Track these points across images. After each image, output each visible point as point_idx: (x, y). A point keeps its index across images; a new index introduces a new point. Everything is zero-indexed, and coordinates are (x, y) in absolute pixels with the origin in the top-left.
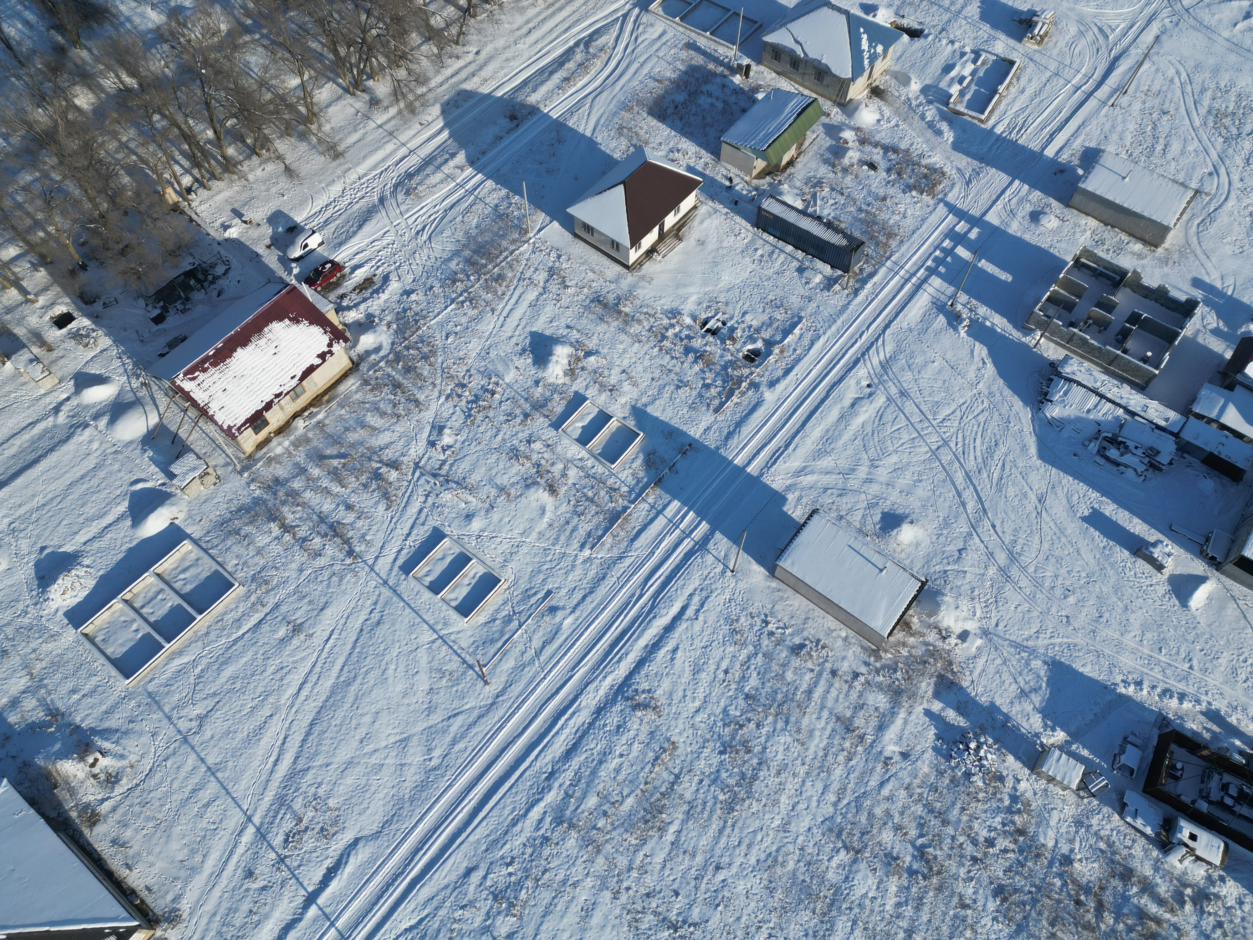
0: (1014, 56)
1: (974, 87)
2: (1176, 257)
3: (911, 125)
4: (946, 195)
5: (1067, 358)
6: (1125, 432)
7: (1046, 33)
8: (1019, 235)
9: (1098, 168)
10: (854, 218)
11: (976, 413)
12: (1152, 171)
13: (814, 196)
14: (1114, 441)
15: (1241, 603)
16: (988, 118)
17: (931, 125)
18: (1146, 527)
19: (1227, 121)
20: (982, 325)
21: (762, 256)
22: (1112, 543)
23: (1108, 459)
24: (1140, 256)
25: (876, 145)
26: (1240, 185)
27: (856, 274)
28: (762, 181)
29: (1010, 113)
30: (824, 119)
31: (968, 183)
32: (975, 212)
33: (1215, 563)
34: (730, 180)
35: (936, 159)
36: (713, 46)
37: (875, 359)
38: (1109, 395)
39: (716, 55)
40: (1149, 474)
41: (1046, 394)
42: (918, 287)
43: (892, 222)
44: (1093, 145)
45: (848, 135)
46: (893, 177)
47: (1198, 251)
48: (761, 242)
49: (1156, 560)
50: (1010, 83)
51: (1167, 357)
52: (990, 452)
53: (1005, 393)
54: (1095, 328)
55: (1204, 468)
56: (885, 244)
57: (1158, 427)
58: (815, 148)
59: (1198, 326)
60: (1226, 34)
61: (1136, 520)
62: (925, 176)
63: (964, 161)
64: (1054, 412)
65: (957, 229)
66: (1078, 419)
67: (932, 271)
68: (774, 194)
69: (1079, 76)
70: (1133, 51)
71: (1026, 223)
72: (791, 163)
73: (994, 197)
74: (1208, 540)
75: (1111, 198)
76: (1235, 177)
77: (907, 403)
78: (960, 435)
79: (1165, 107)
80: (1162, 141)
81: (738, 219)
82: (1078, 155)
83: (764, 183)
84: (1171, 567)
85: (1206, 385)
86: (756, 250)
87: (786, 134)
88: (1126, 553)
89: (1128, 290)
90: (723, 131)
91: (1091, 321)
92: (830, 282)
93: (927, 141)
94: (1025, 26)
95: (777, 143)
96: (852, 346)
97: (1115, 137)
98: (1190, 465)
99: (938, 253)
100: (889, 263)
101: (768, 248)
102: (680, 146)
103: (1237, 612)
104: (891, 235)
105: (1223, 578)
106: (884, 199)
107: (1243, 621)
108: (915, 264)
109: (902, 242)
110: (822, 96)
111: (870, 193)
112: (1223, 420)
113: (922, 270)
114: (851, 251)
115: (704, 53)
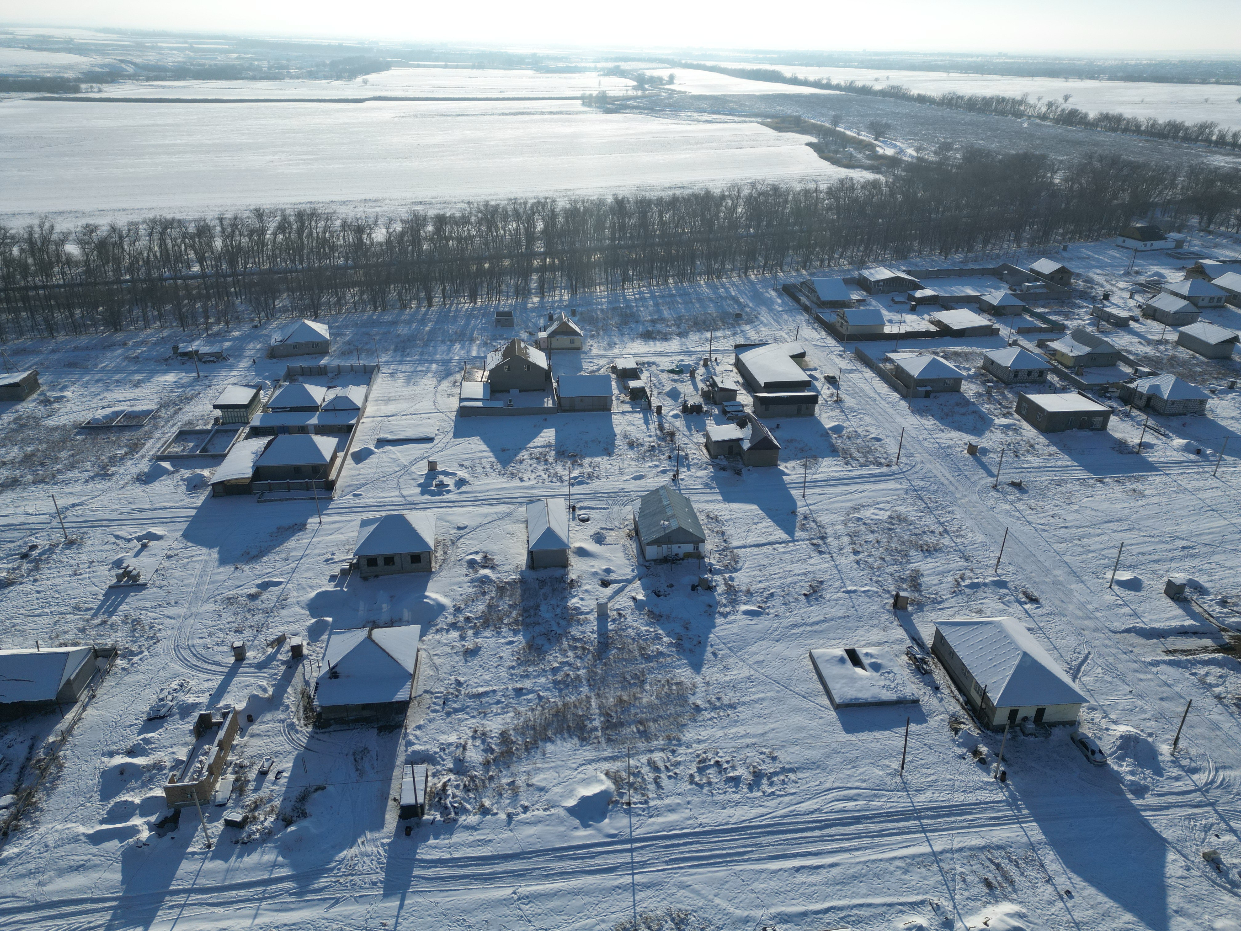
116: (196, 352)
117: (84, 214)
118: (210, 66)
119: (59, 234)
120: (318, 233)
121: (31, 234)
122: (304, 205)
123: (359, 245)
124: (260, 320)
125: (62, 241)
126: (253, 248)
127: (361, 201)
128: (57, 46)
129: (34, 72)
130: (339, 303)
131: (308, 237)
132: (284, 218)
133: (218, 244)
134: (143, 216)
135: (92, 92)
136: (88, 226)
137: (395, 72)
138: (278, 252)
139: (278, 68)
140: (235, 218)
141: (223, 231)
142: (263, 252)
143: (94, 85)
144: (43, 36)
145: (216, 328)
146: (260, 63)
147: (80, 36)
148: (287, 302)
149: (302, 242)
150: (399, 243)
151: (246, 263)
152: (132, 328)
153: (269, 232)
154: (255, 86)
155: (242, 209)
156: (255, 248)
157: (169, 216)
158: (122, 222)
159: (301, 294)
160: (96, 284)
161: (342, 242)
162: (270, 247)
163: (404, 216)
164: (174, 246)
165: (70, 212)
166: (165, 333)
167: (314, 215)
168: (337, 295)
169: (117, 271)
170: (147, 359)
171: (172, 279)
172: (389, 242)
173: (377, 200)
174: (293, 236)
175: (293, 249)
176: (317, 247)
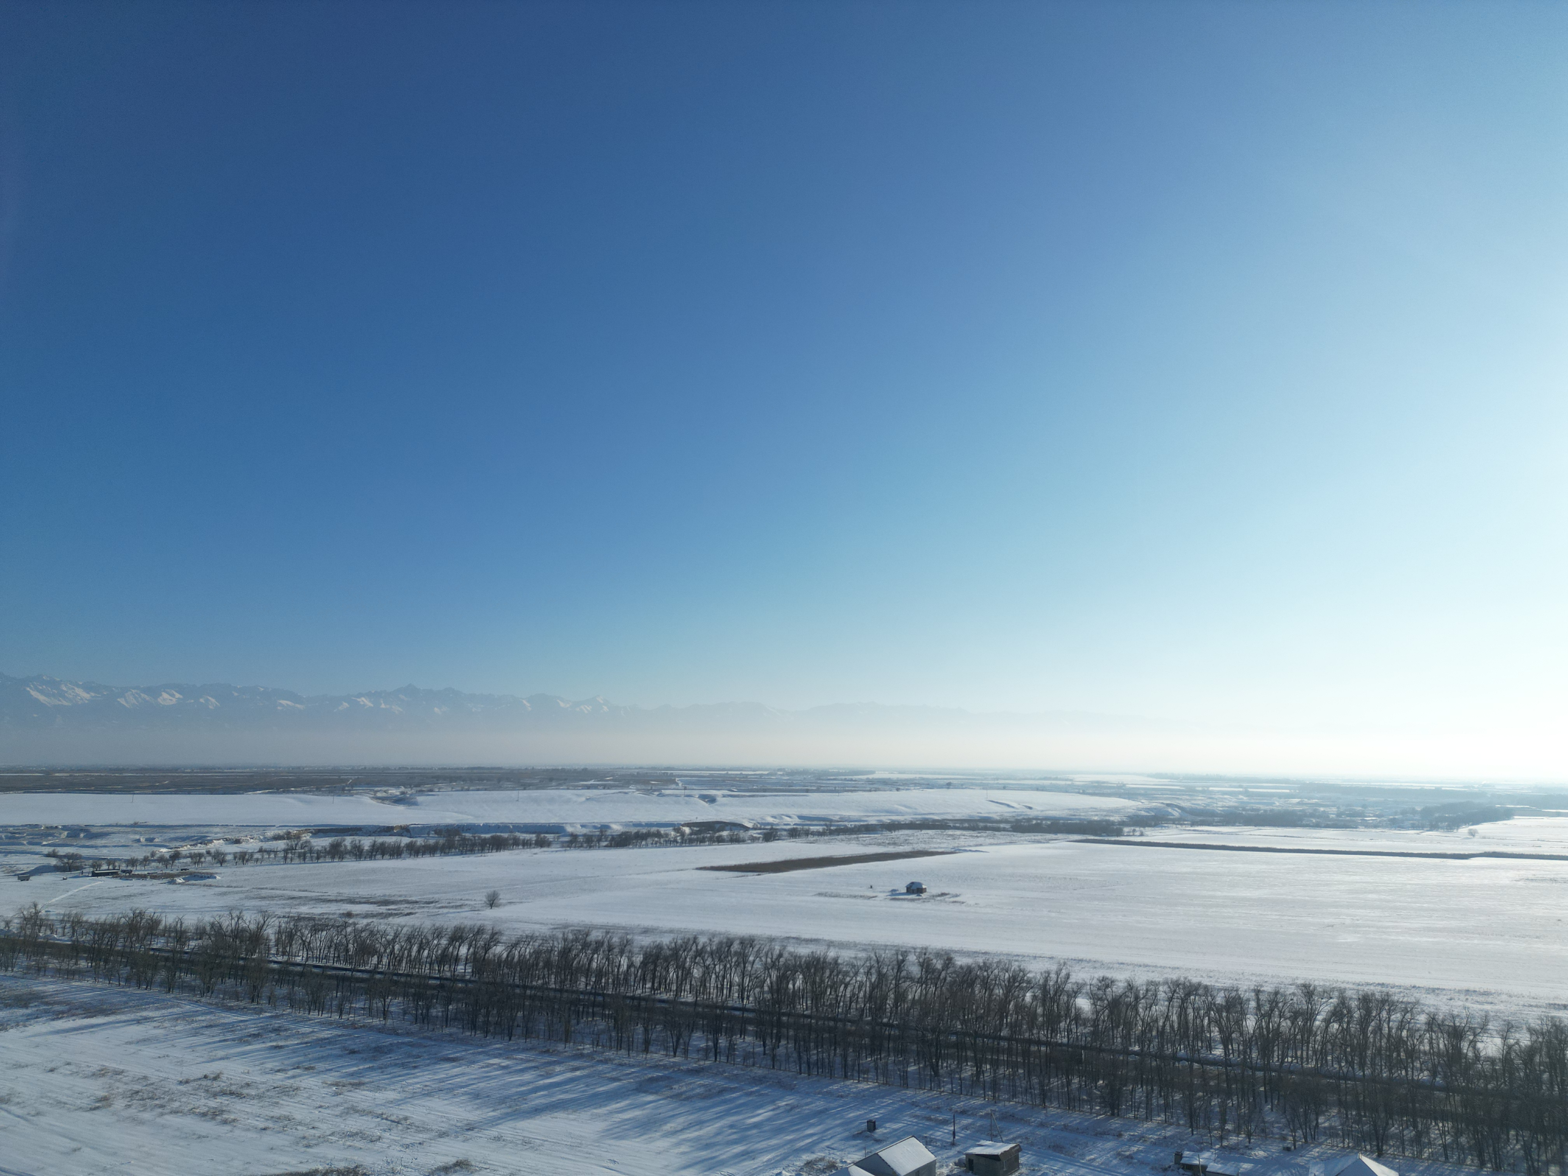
116: (1204, 1167)
117: (1102, 965)
118: (1265, 811)
119: (1074, 984)
120: (1390, 1029)
121: (1046, 980)
122: (1372, 988)
123: (1454, 1057)
124: (1295, 1141)
125: (1075, 994)
126: (1295, 1036)
127: (1460, 992)
128: (1109, 791)
129: (1083, 815)
130: (1417, 1140)
131: (1374, 1032)
132: (1343, 1001)
133: (1250, 1023)
134: (1165, 976)
135: (1133, 835)
136: (1104, 979)
137: (1518, 821)
138: (1329, 1046)
139: (1348, 815)
140: (1276, 993)
141: (1259, 1007)
142: (1308, 1043)
143: (1137, 829)
144: (1098, 782)
145: (1233, 1139)
146: (1327, 809)
147: (1132, 781)
148: (1336, 1123)
149: (1366, 1038)
150: (1525, 1063)
151: (1284, 1056)
152: (1131, 1115)
153: (1319, 1017)
154: (1318, 835)
155: (1287, 982)
156: (1299, 1037)
157: (1195, 980)
158: (1141, 979)
159: (1359, 1114)
160: (1100, 1050)
161: (1427, 1048)
162: (1318, 1038)
163: (1535, 1024)
164: (1195, 1018)
165: (1089, 961)
166: (1169, 1132)
167: (1386, 1002)
168: (1415, 1126)
169: (1126, 1038)
170: (1142, 1163)
171: (1187, 1060)
172: (1507, 1059)
173: (1486, 994)
174: (1354, 1027)
175: (1352, 1046)
176: (1388, 1049)
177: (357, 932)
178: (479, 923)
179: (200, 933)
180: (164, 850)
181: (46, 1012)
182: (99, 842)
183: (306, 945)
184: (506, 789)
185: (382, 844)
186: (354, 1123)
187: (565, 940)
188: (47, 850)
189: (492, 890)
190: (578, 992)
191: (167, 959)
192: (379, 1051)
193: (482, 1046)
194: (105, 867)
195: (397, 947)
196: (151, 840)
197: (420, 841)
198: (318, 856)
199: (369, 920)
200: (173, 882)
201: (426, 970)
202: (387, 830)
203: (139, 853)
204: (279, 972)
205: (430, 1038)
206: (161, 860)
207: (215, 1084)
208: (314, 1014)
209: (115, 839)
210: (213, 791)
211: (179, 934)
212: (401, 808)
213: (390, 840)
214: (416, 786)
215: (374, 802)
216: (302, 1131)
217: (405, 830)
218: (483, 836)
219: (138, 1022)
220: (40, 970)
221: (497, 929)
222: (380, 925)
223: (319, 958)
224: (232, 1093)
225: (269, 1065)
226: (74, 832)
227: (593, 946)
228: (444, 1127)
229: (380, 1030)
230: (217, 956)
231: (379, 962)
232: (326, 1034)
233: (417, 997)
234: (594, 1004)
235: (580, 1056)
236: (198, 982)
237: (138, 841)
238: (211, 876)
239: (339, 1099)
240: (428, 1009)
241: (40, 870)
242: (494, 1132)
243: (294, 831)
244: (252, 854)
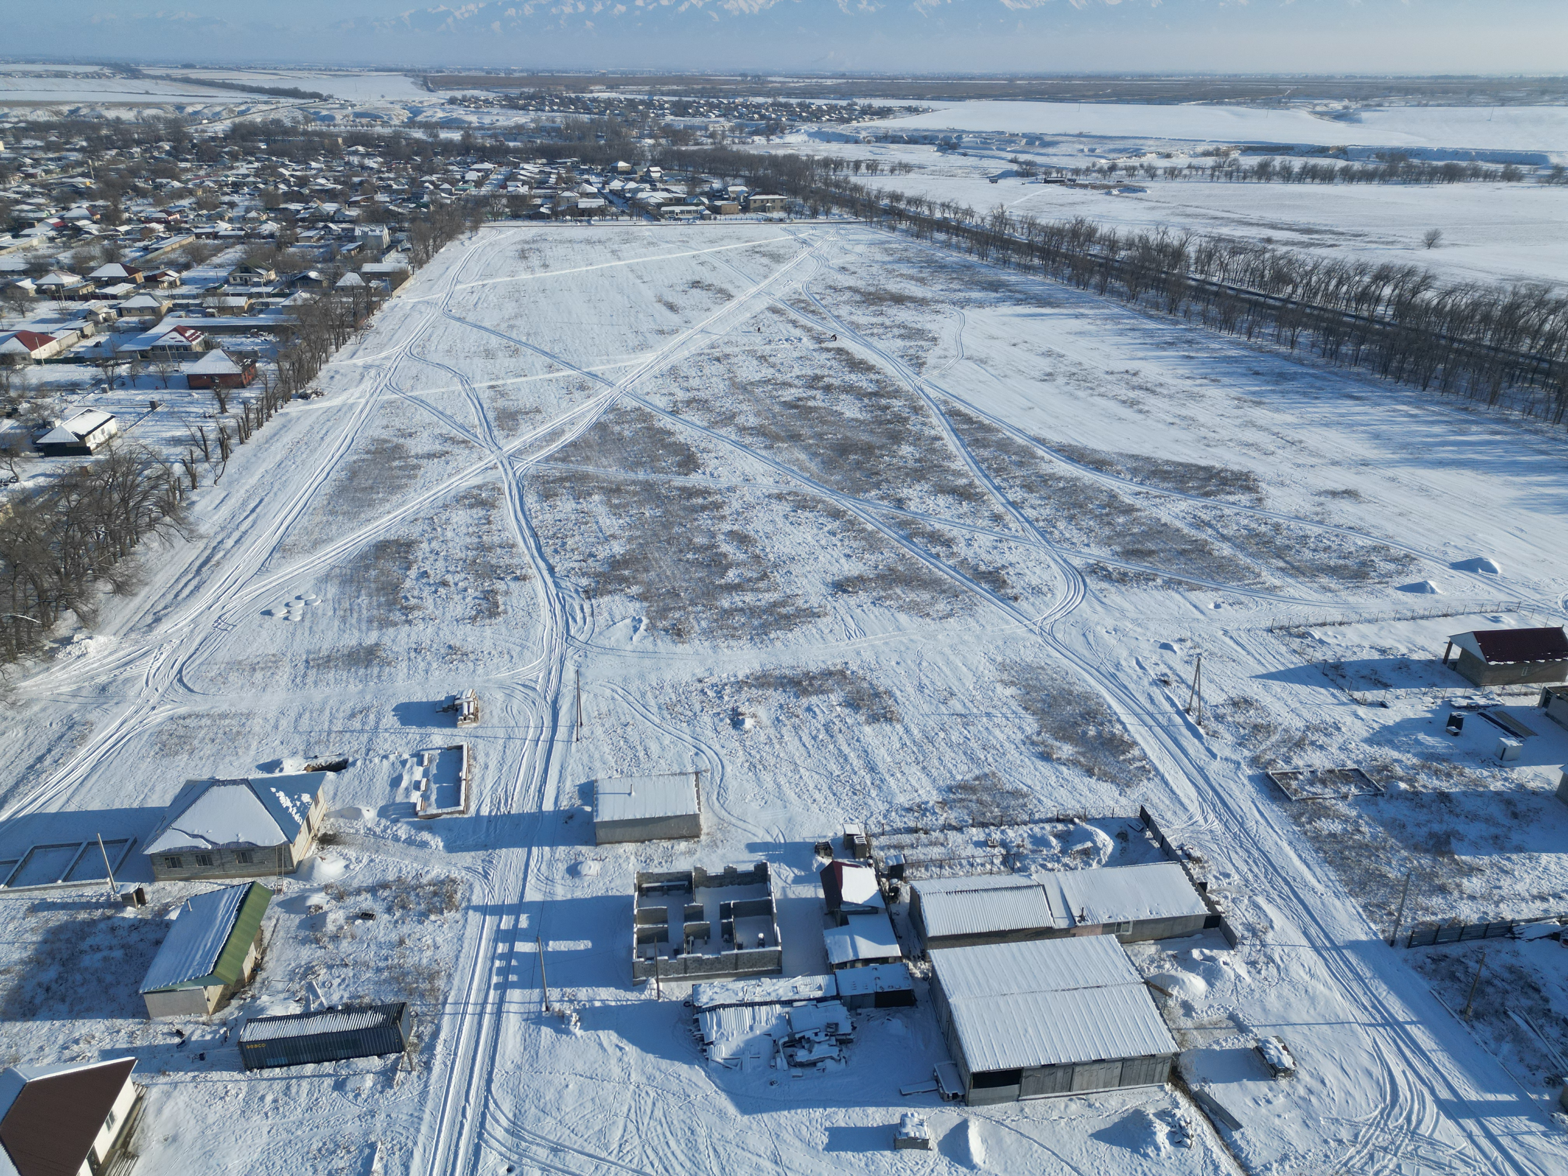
0: (457, 742)
1: (434, 787)
2: (719, 835)
3: (387, 852)
4: (469, 900)
5: (695, 988)
6: (797, 1026)
7: (477, 709)
8: (569, 897)
9: (601, 797)
10: (376, 983)
11: (649, 1112)
12: (649, 775)
13: (310, 988)
14: (795, 1042)
15: (1007, 1122)
16: (467, 807)
17: (410, 842)
18: (882, 1110)
19: (678, 709)
20: (593, 1009)
21: (275, 1101)
22: (869, 1154)
23: (801, 1065)
24: (690, 852)
25: (358, 892)
26: (725, 751)
27: (416, 1045)
28: (227, 1011)
29: (487, 791)
30: (276, 898)
31: (486, 875)
32: (511, 899)
33: (960, 1100)
34: (179, 1033)
35: (437, 871)
36: (74, 892)
37: (498, 1131)
38: (757, 1000)
39: (84, 900)
40: (845, 1053)
41: (702, 1039)
42: (498, 1014)
43: (425, 961)
44: (583, 780)
45: (317, 899)
46: (398, 914)
47: (734, 821)
48: (264, 1084)
49: (916, 1139)
50: (469, 765)
51: (777, 928)
52: (692, 1145)
53: (663, 1067)
54: (699, 942)
55: (881, 1012)
56: (432, 990)
57: (819, 1000)
58: (282, 934)
59: (781, 884)
60: (629, 647)
61: (871, 1110)
62: (435, 894)
63: (467, 858)
64: (722, 1052)
65: (503, 926)
66: (749, 1043)
67: (503, 987)
68: (253, 1016)
69: (531, 731)
70: (564, 690)
71: (569, 881)
72: (258, 967)
73: (521, 875)
74: (938, 1081)
75: (631, 817)
76: (717, 747)
77: (568, 1157)
78: (649, 1151)
79: (623, 720)
80: (639, 748)
81: (215, 1075)
82: (576, 795)
83: (233, 1010)
84: (933, 1135)
85: (825, 932)
86: (262, 1098)
87: (232, 939)
88: (888, 1153)
89: (702, 889)
90: (138, 982)
91: (691, 938)
92: (387, 1078)
93: (416, 859)
94: (451, 712)
95: (225, 955)
96: (460, 1134)
97: (598, 764)
98: (869, 1018)
99: (497, 963)
100: (448, 1009)
101: (278, 1086)
102: (77, 1035)
103: (1014, 1134)
104: (432, 977)
105: (978, 1109)
106: (401, 942)
107: (1024, 1140)
108: (479, 990)
109: (450, 976)
110: (259, 876)
111: (380, 946)
112: (862, 955)
113: (492, 992)
114: (394, 1022)
115: (64, 906)
177: (1275, 260)
178: (1410, 264)
179: (1130, 245)
180: (1103, 161)
181: (1010, 298)
182: (1050, 150)
183: (1224, 267)
184: (1477, 105)
185: (1314, 167)
186: (1250, 435)
187: (1515, 294)
188: (1010, 156)
189: (1434, 228)
190: (1517, 354)
191: (1101, 265)
192: (1281, 377)
193: (1391, 391)
194: (1054, 175)
195: (1314, 279)
196: (1092, 150)
197: (1357, 166)
198: (1246, 175)
199: (1289, 248)
200: (1109, 193)
201: (1342, 306)
202: (1322, 151)
203: (1083, 163)
204: (1196, 289)
205: (1336, 374)
206: (1100, 171)
207: (1135, 379)
208: (1224, 333)
209: (1063, 149)
210: (1149, 101)
211: (1112, 244)
212: (1341, 125)
213: (1323, 162)
214: (1363, 99)
215: (1311, 118)
216: (1204, 432)
217: (1342, 152)
218: (1435, 163)
219: (1077, 317)
220: (1006, 262)
221: (1431, 273)
222: (1299, 254)
223: (1234, 281)
224: (1147, 389)
225: (1180, 371)
226: (1034, 140)
227: (1552, 305)
228: (1338, 457)
229: (1286, 358)
230: (1143, 267)
231: (1294, 292)
232: (1234, 353)
233: (1328, 332)
234: (1535, 371)
235: (1506, 421)
236: (1126, 289)
237: (1082, 151)
238: (1142, 190)
239: (1239, 412)
240: (1338, 345)
241: (1006, 175)
242: (1390, 472)
243: (1223, 147)
244: (1181, 170)
